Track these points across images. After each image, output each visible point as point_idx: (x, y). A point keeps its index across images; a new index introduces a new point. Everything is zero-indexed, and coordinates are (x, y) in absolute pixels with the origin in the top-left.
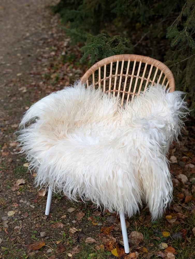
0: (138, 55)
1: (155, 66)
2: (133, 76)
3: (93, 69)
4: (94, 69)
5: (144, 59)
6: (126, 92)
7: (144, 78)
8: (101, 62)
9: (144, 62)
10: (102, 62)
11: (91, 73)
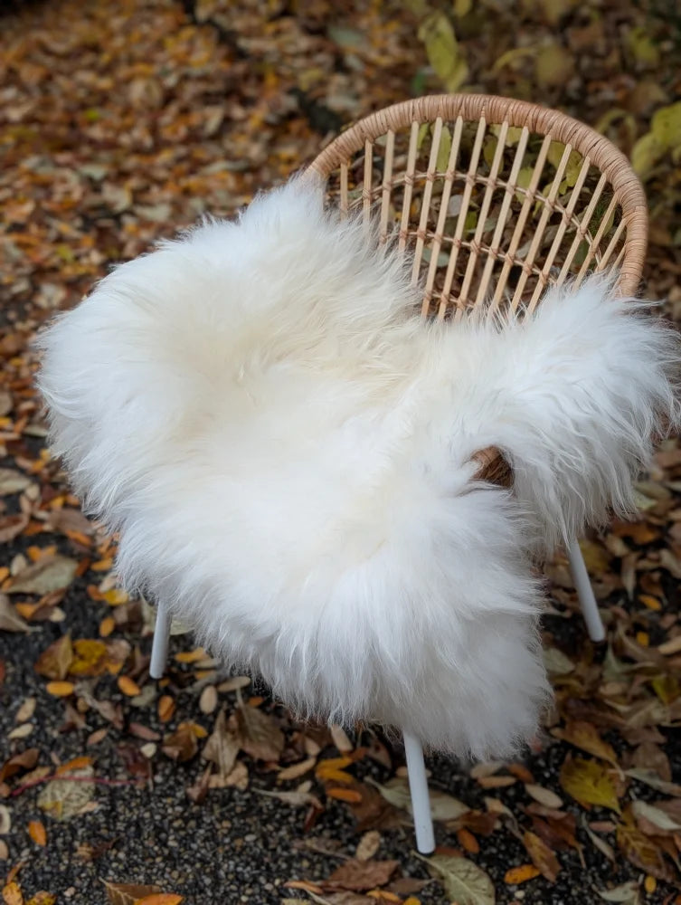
3: (342, 147)
4: (347, 148)
5: (541, 116)
7: (536, 193)
8: (374, 122)
9: (538, 130)
10: (378, 120)
11: (336, 162)
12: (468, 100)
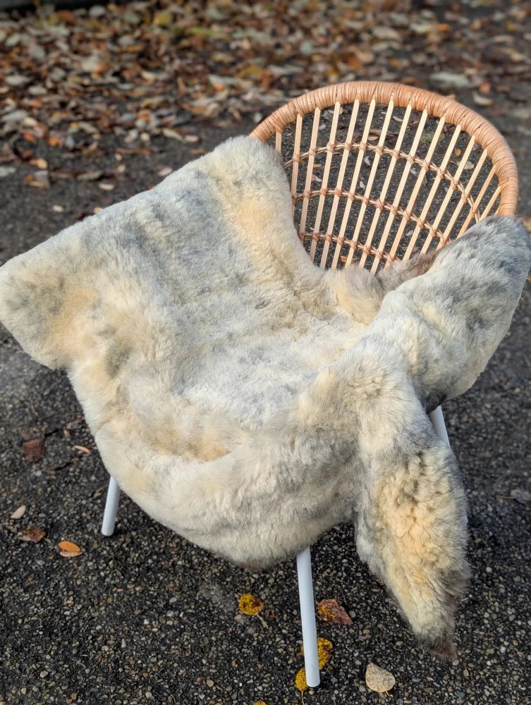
0: (421, 90)
1: (467, 131)
2: (399, 155)
3: (278, 119)
4: (281, 119)
5: (437, 104)
6: (372, 202)
7: (431, 164)
8: (304, 100)
9: (435, 113)
10: (308, 100)
11: (272, 130)
12: (381, 86)
